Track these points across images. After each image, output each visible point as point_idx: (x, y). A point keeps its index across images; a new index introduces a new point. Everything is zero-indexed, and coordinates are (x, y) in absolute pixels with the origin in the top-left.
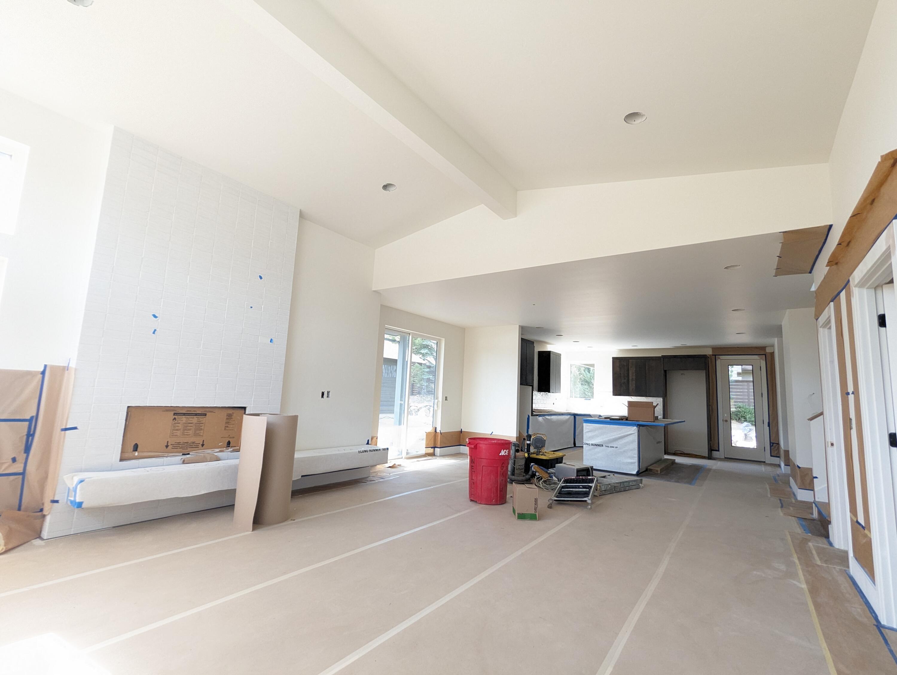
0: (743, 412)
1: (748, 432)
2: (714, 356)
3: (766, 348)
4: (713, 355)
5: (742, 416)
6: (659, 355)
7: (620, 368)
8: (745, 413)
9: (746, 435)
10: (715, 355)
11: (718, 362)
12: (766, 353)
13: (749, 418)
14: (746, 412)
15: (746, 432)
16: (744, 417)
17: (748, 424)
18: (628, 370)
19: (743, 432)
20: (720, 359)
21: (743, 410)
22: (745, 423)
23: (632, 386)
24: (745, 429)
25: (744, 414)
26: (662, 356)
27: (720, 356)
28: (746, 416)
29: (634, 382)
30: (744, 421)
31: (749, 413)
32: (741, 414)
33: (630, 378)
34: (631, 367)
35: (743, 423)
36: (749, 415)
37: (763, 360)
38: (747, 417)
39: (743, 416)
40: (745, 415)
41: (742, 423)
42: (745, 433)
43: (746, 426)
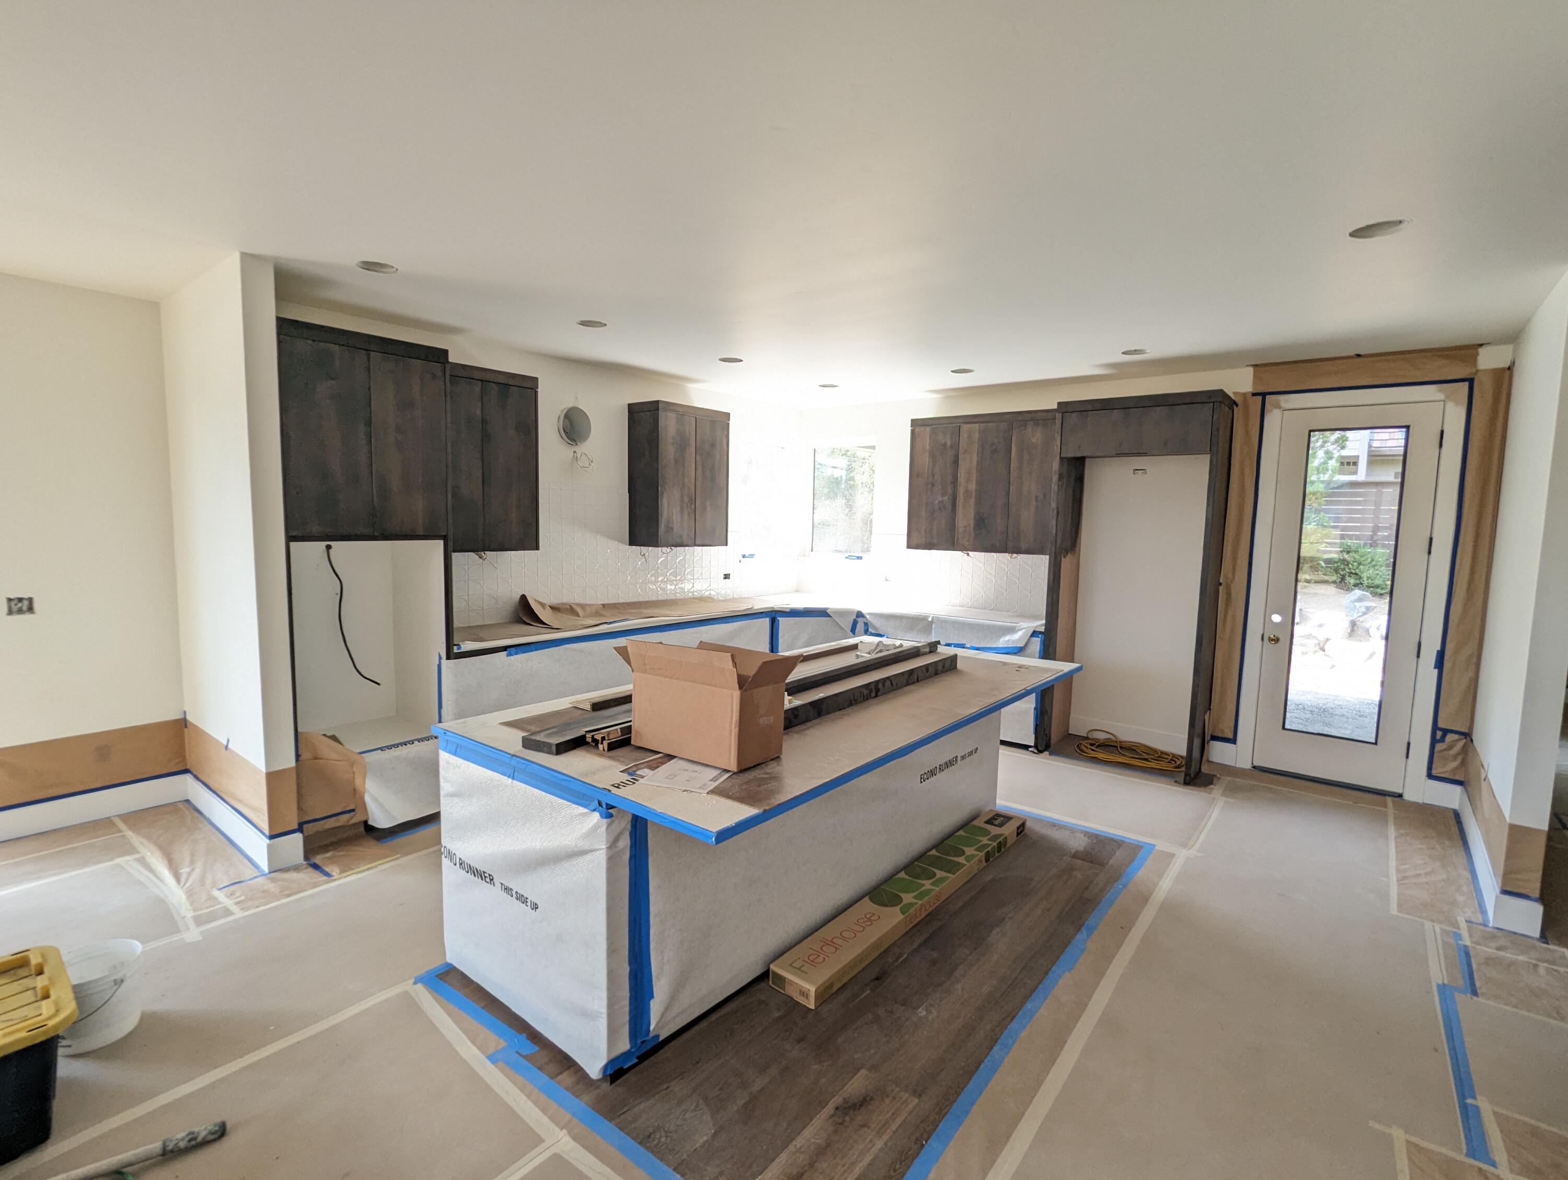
0: (1355, 564)
1: (1360, 616)
2: (1260, 398)
3: (1481, 350)
4: (1254, 394)
5: (1351, 573)
6: (1048, 402)
7: (933, 456)
8: (1360, 564)
9: (1353, 624)
10: (1264, 395)
11: (1273, 420)
12: (1477, 371)
13: (1368, 578)
14: (1363, 563)
15: (1355, 616)
16: (1356, 574)
17: (1363, 595)
18: (956, 462)
19: (1347, 616)
20: (1280, 407)
21: (1357, 557)
22: (1358, 593)
23: (965, 518)
24: (1355, 606)
25: (1357, 568)
26: (1059, 403)
27: (1282, 398)
28: (1363, 572)
29: (972, 501)
30: (1356, 585)
31: (1370, 565)
32: (1350, 569)
33: (961, 491)
34: (965, 452)
35: (1352, 589)
36: (1371, 571)
37: (1457, 403)
38: (1365, 575)
39: (1354, 572)
40: (1360, 570)
41: (1347, 590)
42: (1351, 618)
43: (1360, 600)
